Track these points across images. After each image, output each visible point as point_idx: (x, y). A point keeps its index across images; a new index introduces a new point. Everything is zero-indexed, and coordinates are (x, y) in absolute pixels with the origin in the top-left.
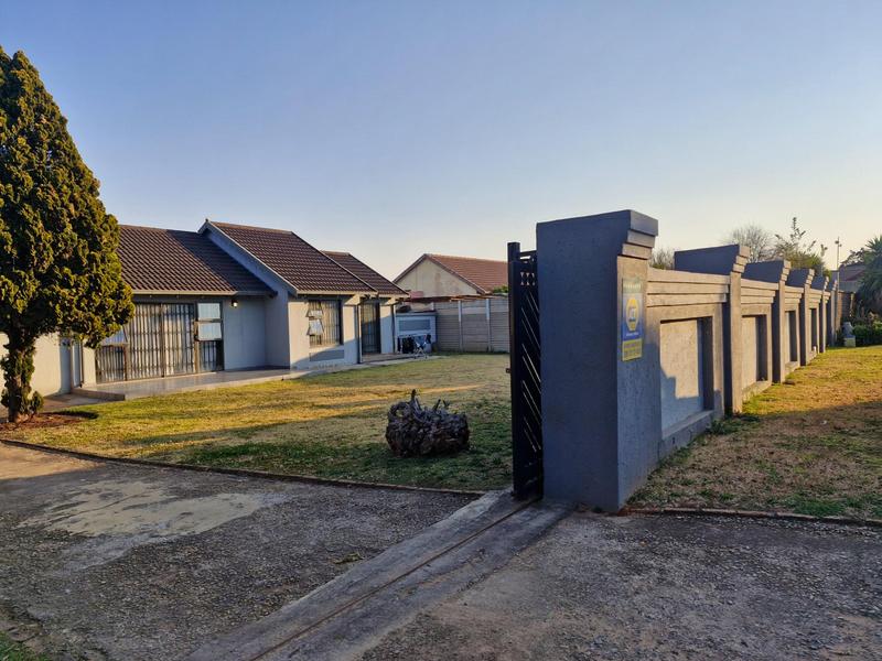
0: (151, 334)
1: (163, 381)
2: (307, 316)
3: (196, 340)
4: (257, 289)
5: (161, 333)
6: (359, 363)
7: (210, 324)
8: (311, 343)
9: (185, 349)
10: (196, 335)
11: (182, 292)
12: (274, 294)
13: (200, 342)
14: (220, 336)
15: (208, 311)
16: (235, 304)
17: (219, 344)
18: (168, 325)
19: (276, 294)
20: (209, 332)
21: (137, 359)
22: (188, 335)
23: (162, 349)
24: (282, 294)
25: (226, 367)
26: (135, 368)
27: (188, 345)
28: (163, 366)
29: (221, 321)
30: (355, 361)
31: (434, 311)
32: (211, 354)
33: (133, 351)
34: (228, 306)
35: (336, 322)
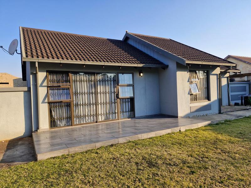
0: (89, 93)
1: (97, 125)
2: (188, 81)
3: (118, 97)
4: (155, 63)
5: (96, 93)
6: (220, 113)
7: (126, 88)
8: (191, 100)
9: (111, 103)
10: (118, 95)
11: (107, 64)
12: (165, 67)
13: (120, 99)
14: (132, 95)
15: (125, 79)
16: (141, 74)
17: (132, 100)
18: (100, 88)
19: (167, 66)
20: (125, 93)
21: (80, 111)
22: (113, 94)
23: (96, 104)
24: (172, 66)
25: (136, 116)
26: (79, 117)
27: (113, 101)
28: (97, 115)
29: (133, 86)
30: (217, 112)
31: (247, 81)
32: (127, 106)
33: (77, 105)
34: (137, 75)
35: (205, 86)
